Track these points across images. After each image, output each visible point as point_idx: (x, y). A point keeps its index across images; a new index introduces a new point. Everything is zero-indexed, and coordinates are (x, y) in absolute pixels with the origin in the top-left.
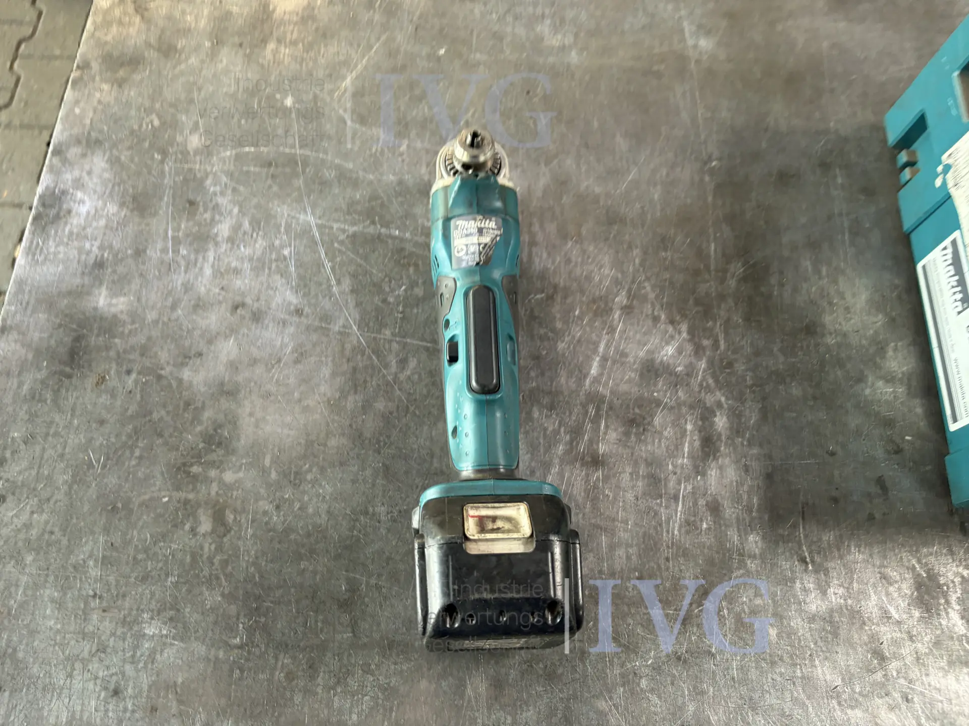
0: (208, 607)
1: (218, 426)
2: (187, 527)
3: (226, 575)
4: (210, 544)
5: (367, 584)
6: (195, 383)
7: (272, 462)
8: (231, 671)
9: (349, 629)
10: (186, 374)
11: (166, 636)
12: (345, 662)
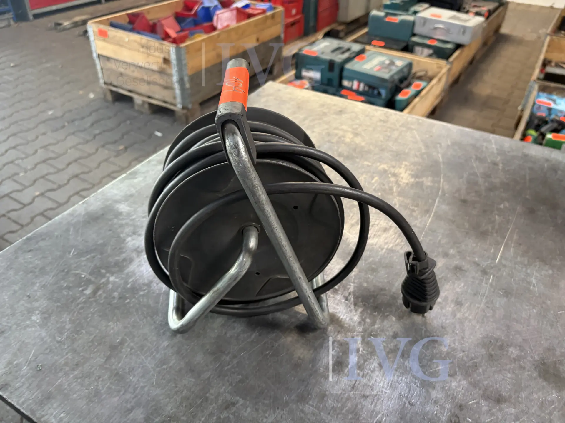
0: (61, 320)
1: (124, 260)
2: (81, 289)
3: (78, 313)
4: (84, 299)
5: (129, 344)
6: (129, 243)
7: (133, 281)
8: (47, 349)
9: (105, 359)
10: (129, 239)
11: (37, 323)
12: (92, 370)
